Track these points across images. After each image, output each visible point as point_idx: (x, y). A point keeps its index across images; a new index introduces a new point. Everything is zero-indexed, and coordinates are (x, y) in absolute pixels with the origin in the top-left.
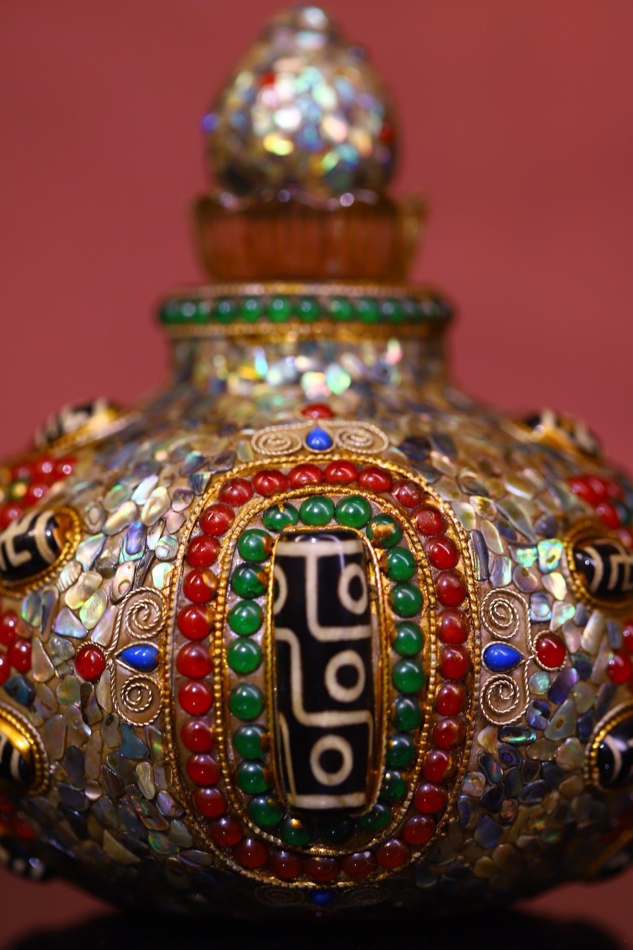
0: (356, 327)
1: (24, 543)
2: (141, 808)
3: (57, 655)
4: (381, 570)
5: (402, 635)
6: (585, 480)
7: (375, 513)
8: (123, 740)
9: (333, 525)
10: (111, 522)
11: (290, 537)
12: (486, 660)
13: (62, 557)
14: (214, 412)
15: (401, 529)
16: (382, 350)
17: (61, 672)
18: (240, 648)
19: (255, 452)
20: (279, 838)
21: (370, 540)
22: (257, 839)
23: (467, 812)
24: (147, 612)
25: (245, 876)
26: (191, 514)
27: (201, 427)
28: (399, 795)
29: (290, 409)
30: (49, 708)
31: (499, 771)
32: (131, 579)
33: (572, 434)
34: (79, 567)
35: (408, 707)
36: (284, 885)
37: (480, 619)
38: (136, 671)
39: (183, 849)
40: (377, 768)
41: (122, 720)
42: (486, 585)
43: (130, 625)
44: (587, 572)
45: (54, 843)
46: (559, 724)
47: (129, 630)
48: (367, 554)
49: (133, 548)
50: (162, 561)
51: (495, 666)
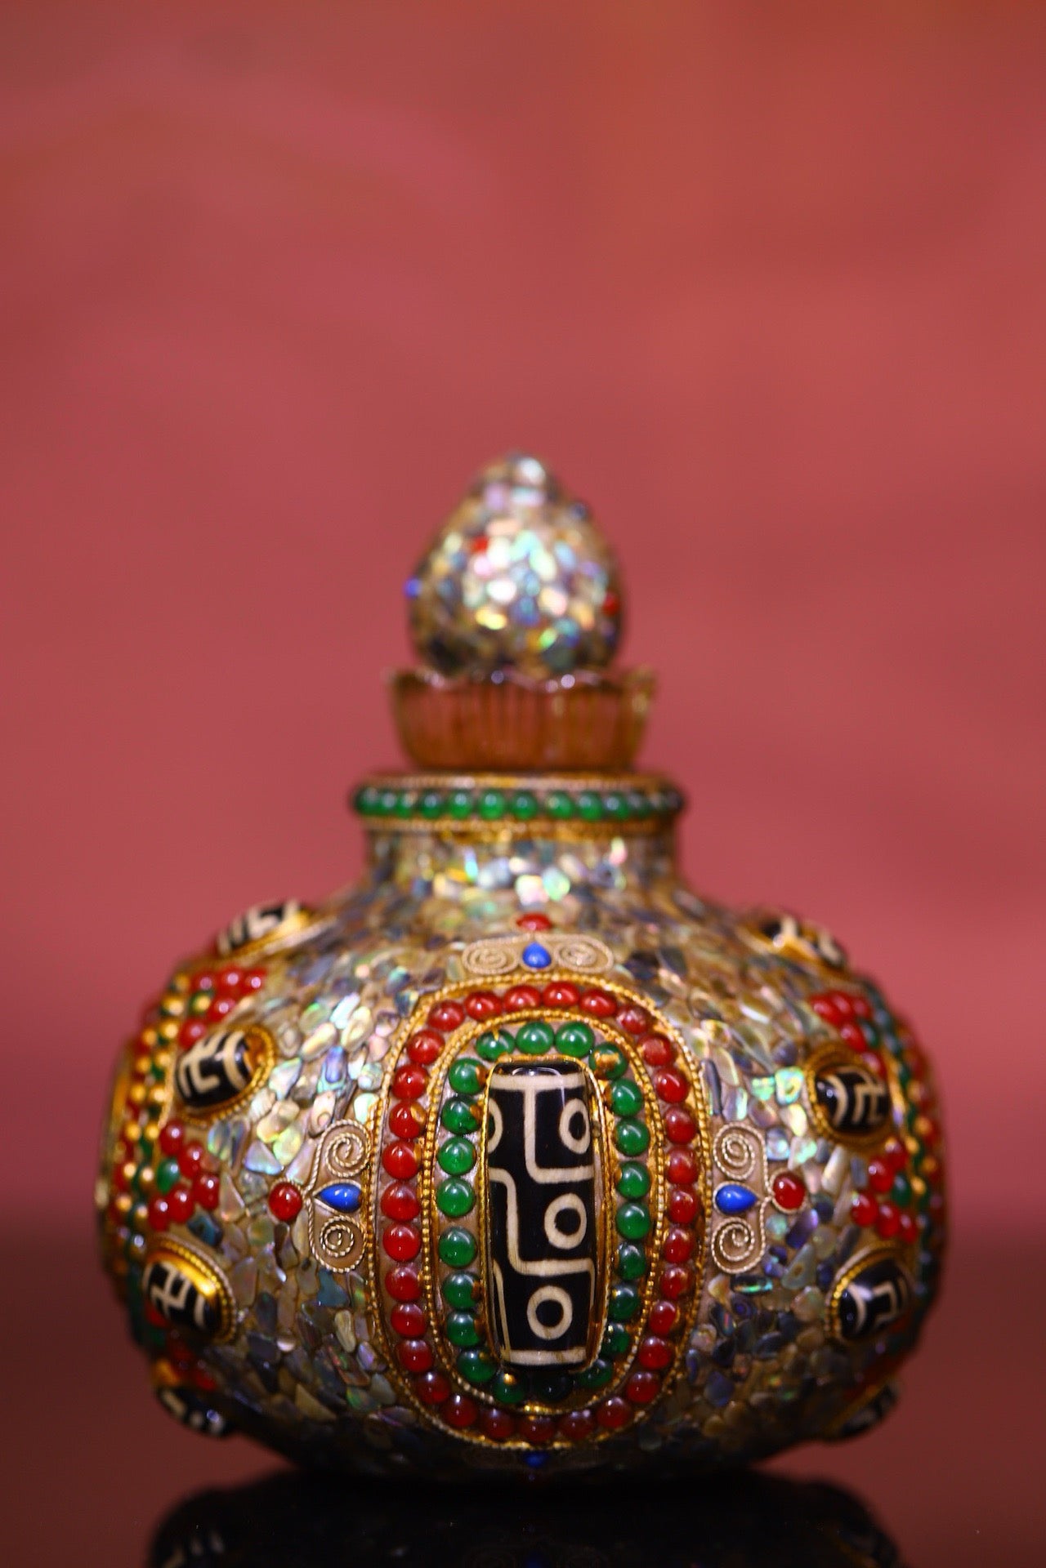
0: (577, 825)
1: (211, 1067)
2: (340, 1361)
3: (249, 1193)
4: (605, 1104)
5: (627, 1176)
6: (828, 998)
7: (598, 1042)
8: (321, 1288)
9: (552, 1055)
10: (308, 1047)
11: (506, 1069)
12: (718, 1203)
13: (253, 1083)
14: (419, 921)
15: (626, 1059)
16: (604, 850)
17: (253, 1211)
18: (450, 1189)
19: (466, 971)
20: (490, 1394)
21: (593, 1072)
22: (467, 1396)
23: (696, 1369)
24: (349, 1148)
25: (452, 1437)
26: (397, 1040)
27: (405, 939)
28: (622, 1349)
29: (503, 919)
30: (239, 1250)
31: (731, 1324)
32: (331, 1112)
33: (815, 945)
34: (273, 1096)
35: (633, 1254)
36: (495, 1446)
37: (712, 1157)
38: (336, 1212)
39: (384, 1406)
40: (599, 1320)
41: (320, 1266)
42: (718, 1120)
43: (330, 1161)
44: (830, 1104)
45: (239, 1396)
46: (797, 1271)
47: (329, 1167)
48: (590, 1087)
49: (334, 1076)
50: (365, 1091)
51: (728, 1209)
